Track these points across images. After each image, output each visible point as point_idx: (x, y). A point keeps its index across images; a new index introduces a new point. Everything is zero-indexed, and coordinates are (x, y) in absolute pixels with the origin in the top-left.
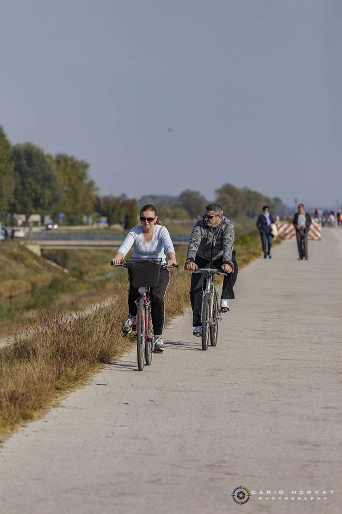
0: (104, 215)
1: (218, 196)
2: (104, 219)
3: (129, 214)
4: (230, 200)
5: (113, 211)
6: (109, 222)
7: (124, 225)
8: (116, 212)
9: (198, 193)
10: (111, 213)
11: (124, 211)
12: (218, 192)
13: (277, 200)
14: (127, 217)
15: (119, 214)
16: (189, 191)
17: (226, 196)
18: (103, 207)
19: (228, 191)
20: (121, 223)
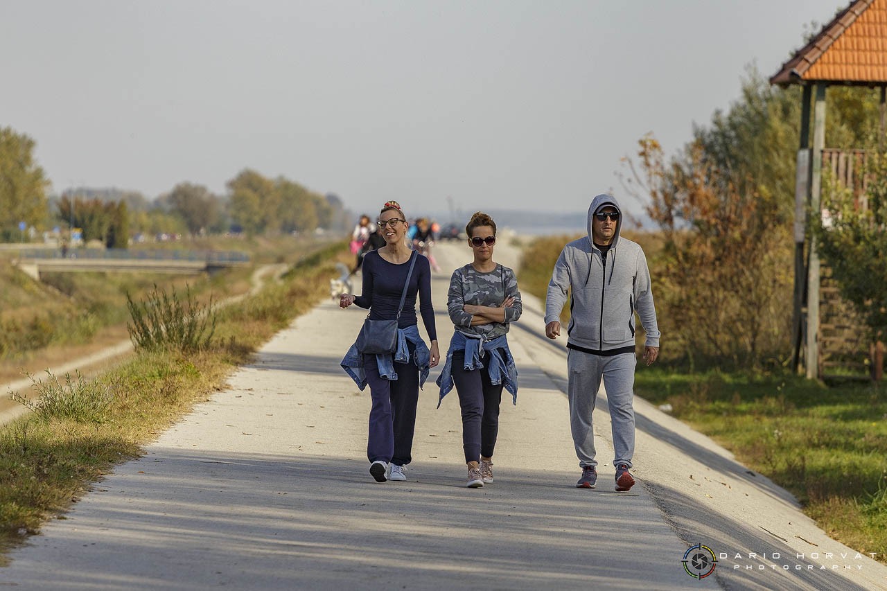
0: (76, 226)
1: (232, 192)
2: (77, 233)
3: (116, 224)
4: (253, 199)
5: (91, 218)
6: (85, 237)
7: (105, 241)
8: (95, 222)
9: (203, 189)
10: (87, 221)
11: (108, 221)
12: (231, 185)
13: (333, 199)
14: (111, 229)
15: (100, 224)
16: (187, 185)
17: (249, 193)
18: (75, 213)
19: (248, 182)
20: (101, 239)
